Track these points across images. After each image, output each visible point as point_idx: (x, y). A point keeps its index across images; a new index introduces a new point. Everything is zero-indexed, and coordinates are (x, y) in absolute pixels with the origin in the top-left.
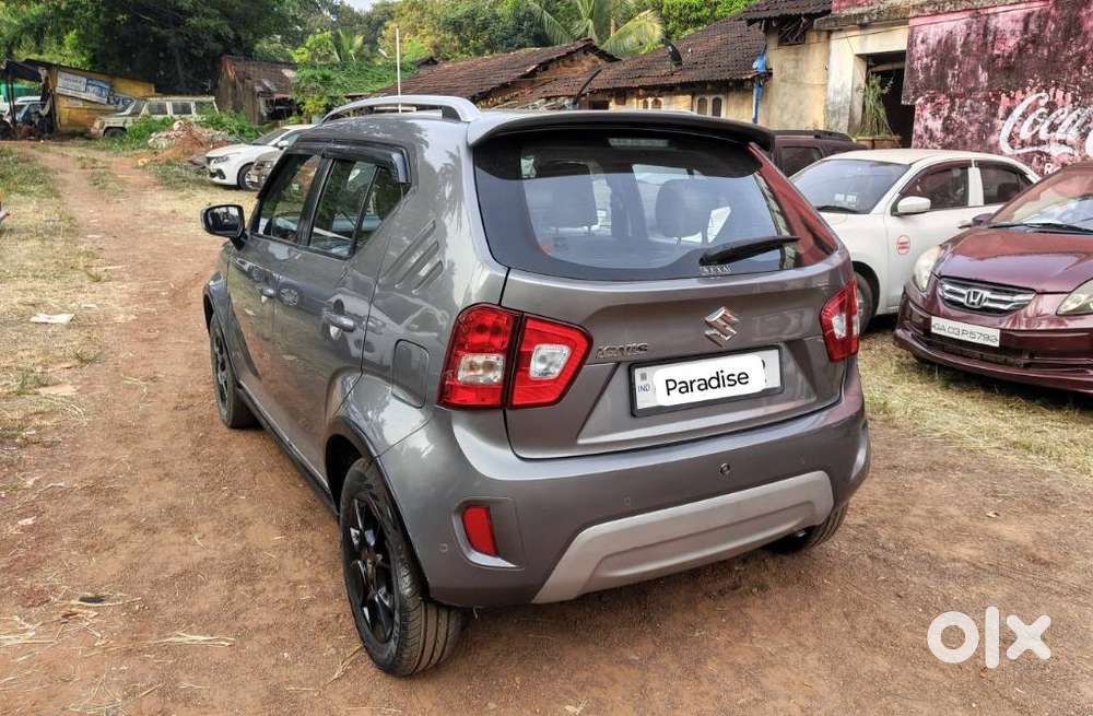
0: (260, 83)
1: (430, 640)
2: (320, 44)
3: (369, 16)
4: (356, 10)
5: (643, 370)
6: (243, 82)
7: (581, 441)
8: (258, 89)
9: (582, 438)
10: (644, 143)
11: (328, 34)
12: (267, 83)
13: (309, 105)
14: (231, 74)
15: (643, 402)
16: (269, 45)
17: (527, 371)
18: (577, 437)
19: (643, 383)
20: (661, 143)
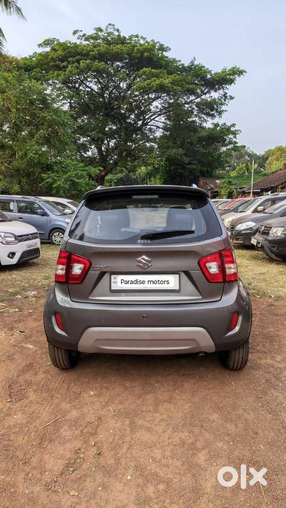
0: (210, 186)
1: (57, 356)
2: (240, 169)
3: (263, 156)
4: (258, 154)
5: (115, 276)
6: (204, 186)
7: (90, 298)
8: (209, 188)
9: (92, 297)
10: (149, 197)
11: (244, 165)
12: (211, 186)
13: (223, 192)
14: (201, 183)
15: (114, 287)
16: (219, 172)
17: (71, 272)
18: (89, 296)
19: (115, 281)
20: (156, 197)
